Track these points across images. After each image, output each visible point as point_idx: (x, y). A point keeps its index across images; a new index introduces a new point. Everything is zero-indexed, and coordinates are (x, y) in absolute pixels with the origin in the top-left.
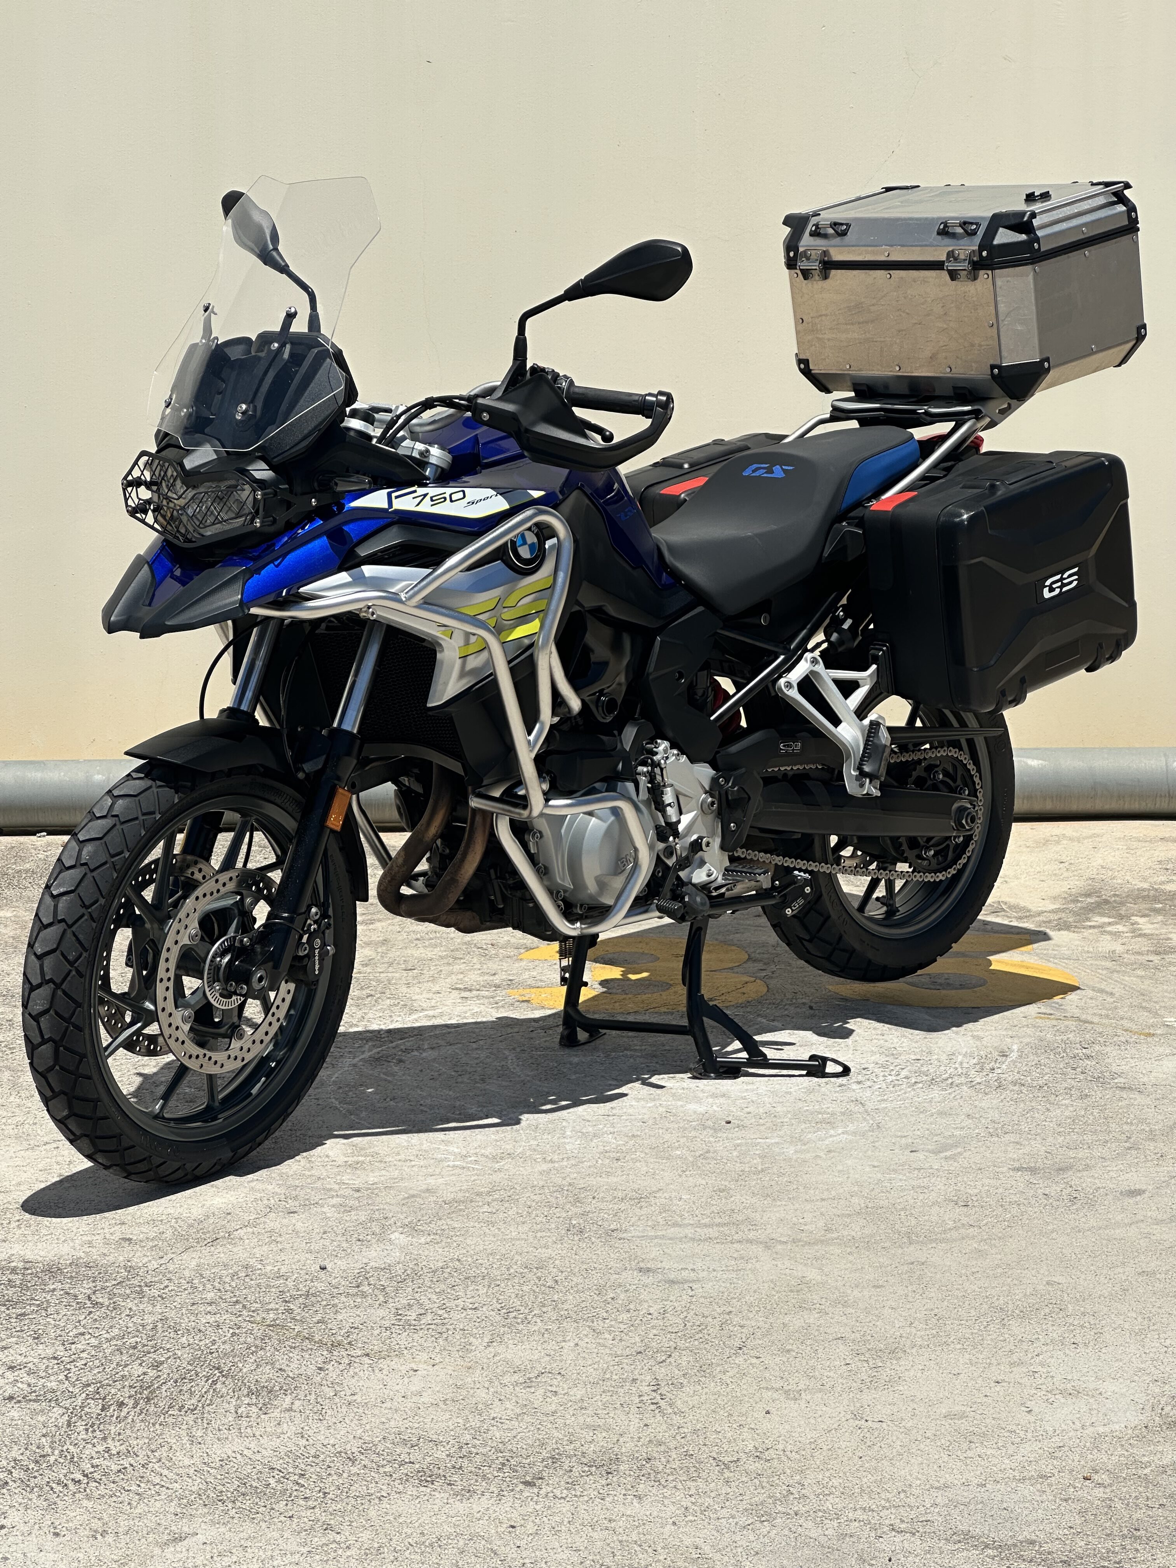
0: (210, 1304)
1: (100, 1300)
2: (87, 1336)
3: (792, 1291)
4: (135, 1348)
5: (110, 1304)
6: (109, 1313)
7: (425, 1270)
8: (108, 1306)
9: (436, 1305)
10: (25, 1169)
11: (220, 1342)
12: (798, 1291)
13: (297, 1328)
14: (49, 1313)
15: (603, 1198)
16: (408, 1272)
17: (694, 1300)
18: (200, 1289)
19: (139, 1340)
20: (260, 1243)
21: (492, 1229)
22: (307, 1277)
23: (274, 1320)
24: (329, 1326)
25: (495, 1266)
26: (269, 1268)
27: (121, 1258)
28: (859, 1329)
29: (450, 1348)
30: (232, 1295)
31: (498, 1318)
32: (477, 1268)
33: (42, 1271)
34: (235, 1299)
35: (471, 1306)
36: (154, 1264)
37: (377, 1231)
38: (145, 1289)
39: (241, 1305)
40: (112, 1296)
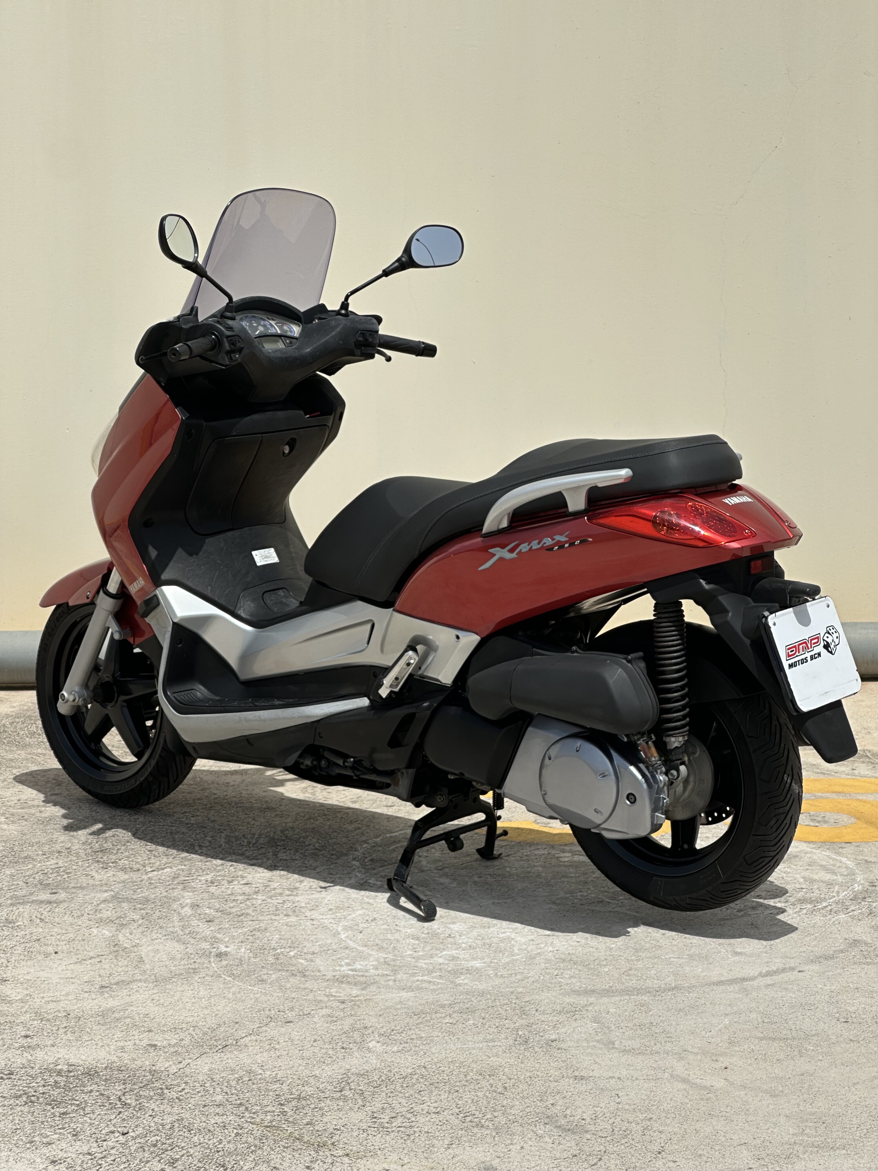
0: (218, 1106)
1: (129, 1101)
2: (117, 1134)
3: (702, 1099)
4: (155, 1146)
5: (137, 1105)
6: (135, 1113)
7: (397, 1076)
8: (135, 1107)
9: (405, 1109)
10: (73, 980)
11: (225, 1142)
12: (707, 1100)
13: (290, 1130)
14: (86, 1112)
15: (544, 1010)
16: (383, 1078)
17: (620, 1106)
18: (211, 1092)
19: (159, 1138)
20: (262, 1050)
21: (453, 1038)
22: (299, 1081)
23: (271, 1122)
24: (317, 1128)
25: (455, 1073)
26: (268, 1073)
27: (147, 1063)
28: (760, 1135)
29: (417, 1150)
30: (237, 1098)
31: (457, 1122)
32: (440, 1074)
33: (82, 1074)
34: (239, 1102)
35: (434, 1110)
36: (174, 1069)
37: (358, 1040)
38: (166, 1091)
39: (244, 1108)
40: (138, 1097)
